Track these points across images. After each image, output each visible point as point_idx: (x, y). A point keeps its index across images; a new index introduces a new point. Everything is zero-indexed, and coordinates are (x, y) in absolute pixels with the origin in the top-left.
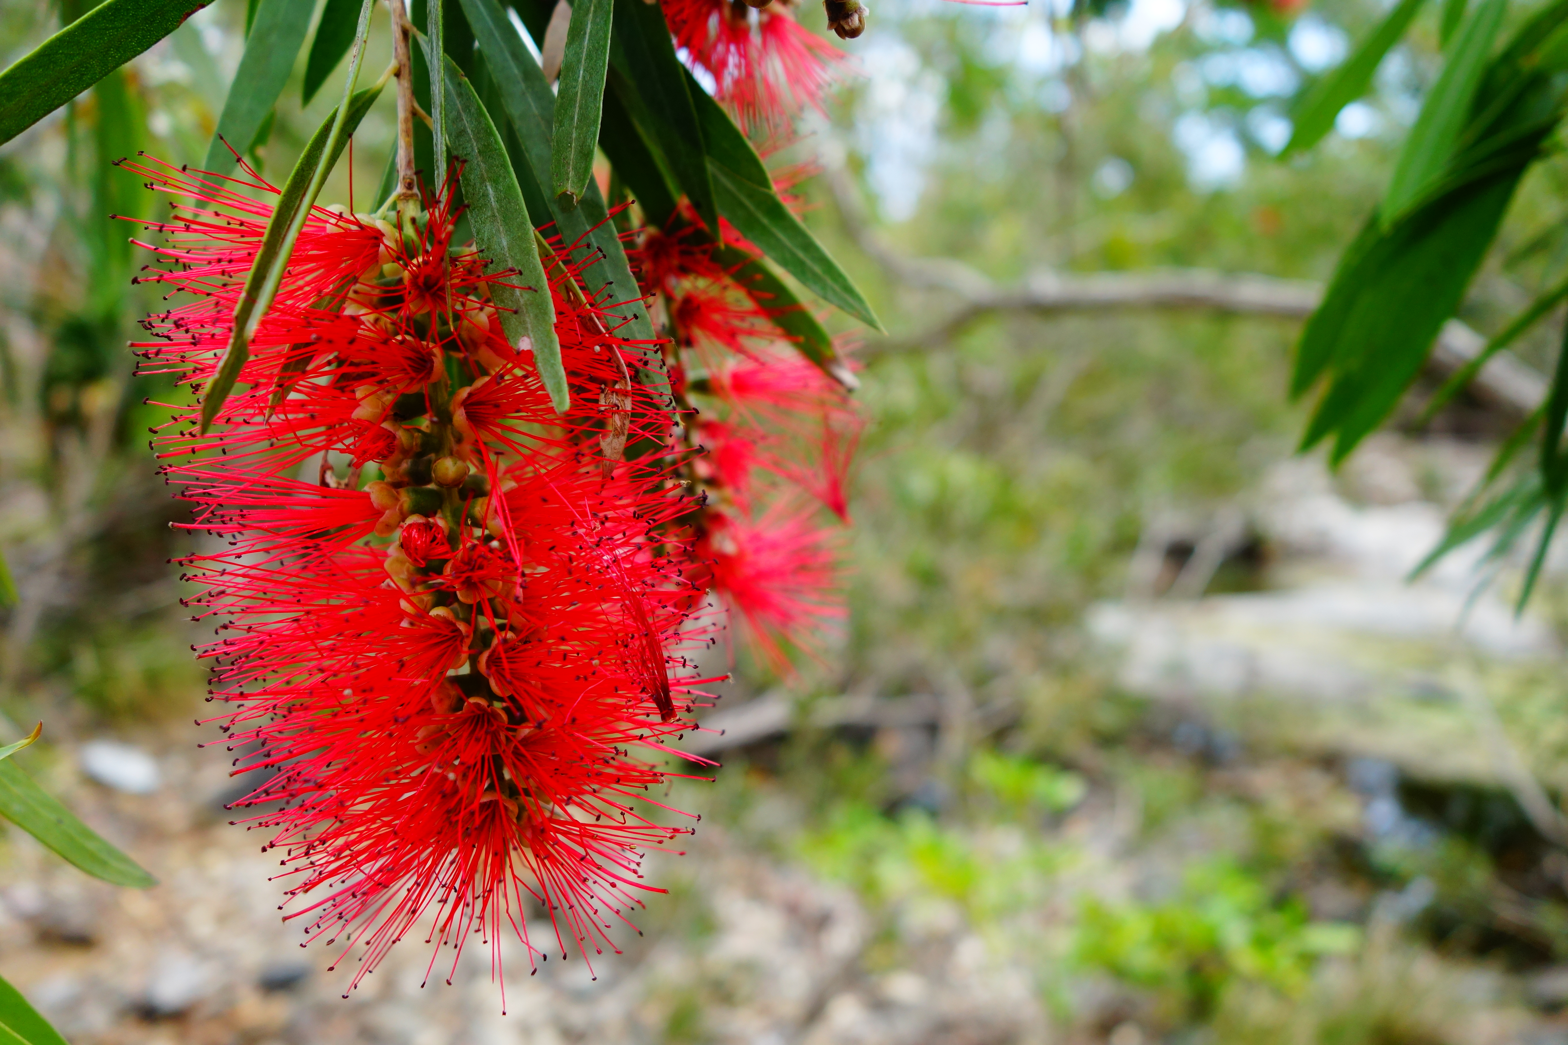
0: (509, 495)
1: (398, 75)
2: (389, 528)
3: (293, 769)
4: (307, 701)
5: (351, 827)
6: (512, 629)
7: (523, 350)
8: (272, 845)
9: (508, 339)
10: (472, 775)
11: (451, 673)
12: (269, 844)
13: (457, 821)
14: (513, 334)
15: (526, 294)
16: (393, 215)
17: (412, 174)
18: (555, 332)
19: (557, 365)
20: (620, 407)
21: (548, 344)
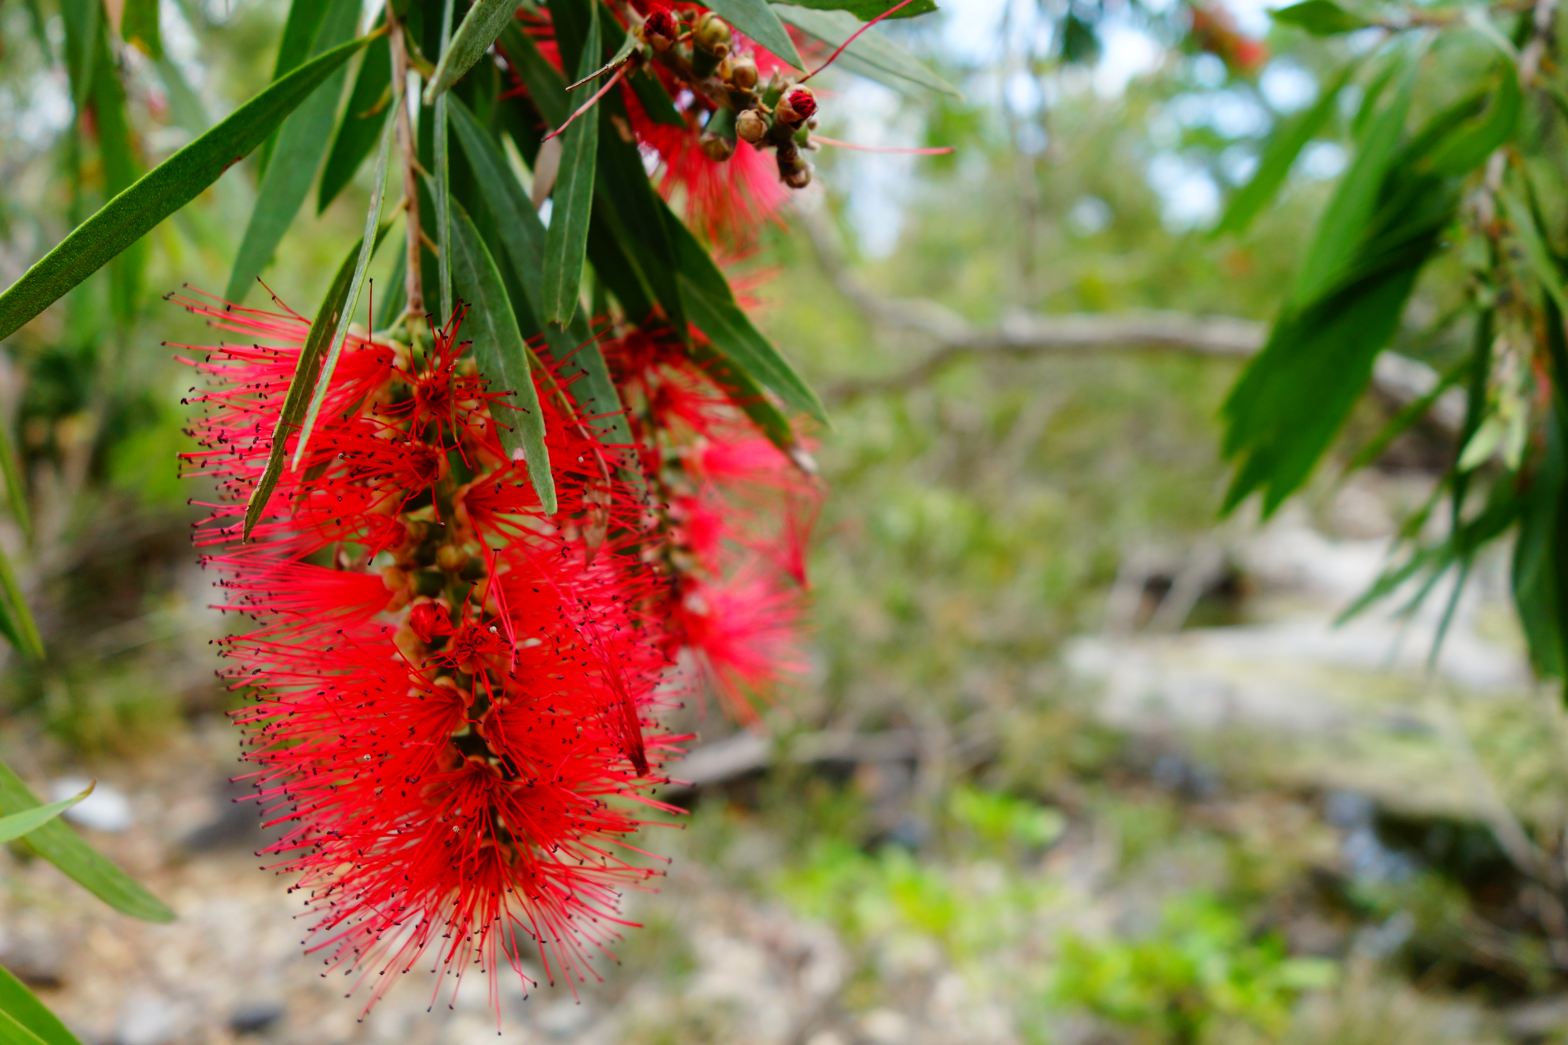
1: (407, 209)
4: (331, 762)
6: (507, 695)
7: (517, 460)
8: (297, 887)
9: (504, 449)
11: (452, 734)
12: (294, 886)
14: (509, 446)
15: (520, 413)
16: (402, 333)
17: (419, 296)
18: (544, 444)
19: (547, 473)
20: (600, 502)
21: (539, 455)
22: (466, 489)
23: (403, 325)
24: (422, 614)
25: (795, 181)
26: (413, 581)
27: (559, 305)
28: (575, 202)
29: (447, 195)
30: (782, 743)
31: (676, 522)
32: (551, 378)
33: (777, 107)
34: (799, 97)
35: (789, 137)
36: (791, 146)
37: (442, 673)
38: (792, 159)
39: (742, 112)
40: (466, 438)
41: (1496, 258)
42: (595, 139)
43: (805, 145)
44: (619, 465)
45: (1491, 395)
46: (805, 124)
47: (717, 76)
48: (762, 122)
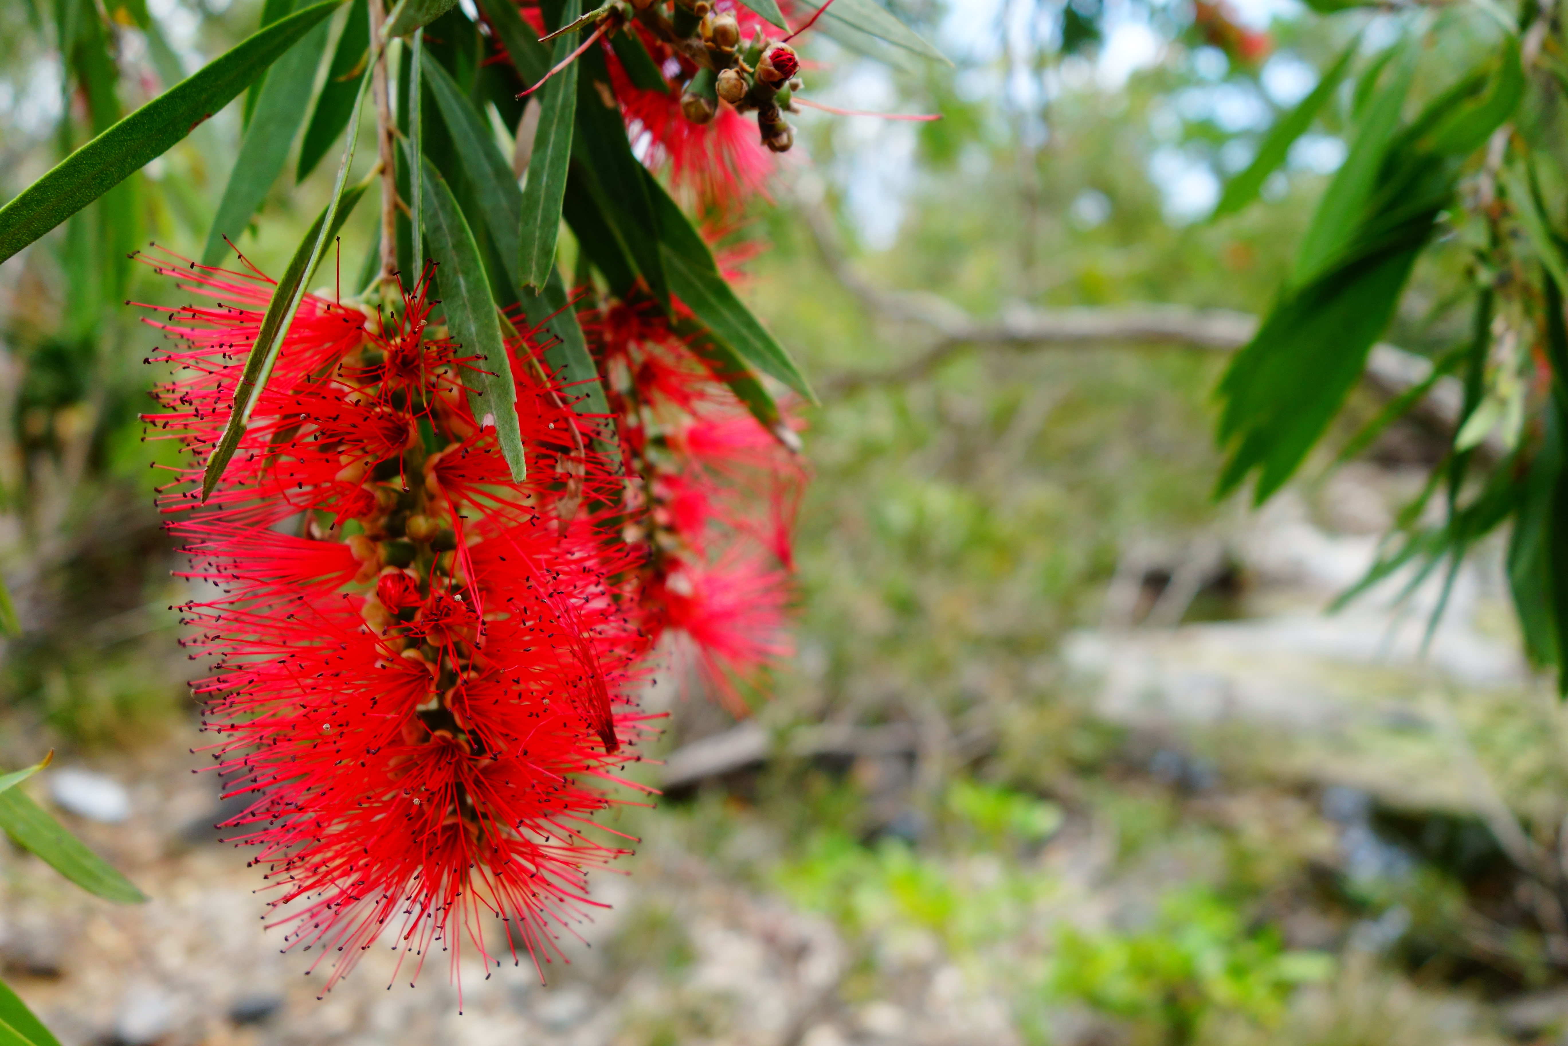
0: (474, 549)
1: (383, 172)
2: (366, 578)
3: (277, 793)
4: (291, 733)
5: (328, 846)
6: (475, 668)
7: (487, 426)
8: (257, 861)
9: (474, 415)
10: (436, 799)
11: (421, 707)
12: (254, 860)
13: (422, 842)
14: (478, 411)
15: (491, 377)
16: (376, 298)
17: (394, 261)
18: (515, 411)
19: (517, 440)
20: (573, 473)
21: (509, 421)
22: (436, 458)
23: (377, 290)
24: (389, 584)
25: (777, 144)
26: (383, 551)
27: (534, 269)
28: (552, 164)
29: (420, 155)
30: (781, 736)
31: (659, 502)
32: (525, 345)
33: (758, 65)
34: (781, 56)
35: (771, 98)
36: (772, 107)
37: (409, 646)
38: (774, 120)
39: (723, 71)
40: (437, 405)
41: (1496, 240)
42: (574, 99)
43: (787, 107)
44: (593, 435)
45: (1489, 377)
46: (787, 84)
47: (699, 37)
48: (743, 81)
